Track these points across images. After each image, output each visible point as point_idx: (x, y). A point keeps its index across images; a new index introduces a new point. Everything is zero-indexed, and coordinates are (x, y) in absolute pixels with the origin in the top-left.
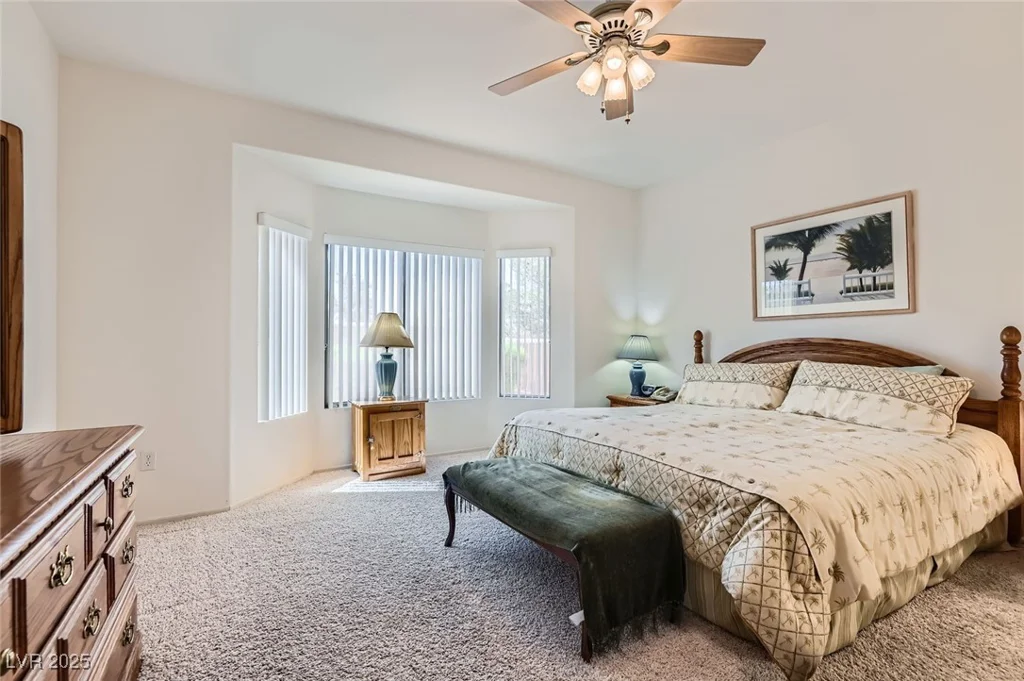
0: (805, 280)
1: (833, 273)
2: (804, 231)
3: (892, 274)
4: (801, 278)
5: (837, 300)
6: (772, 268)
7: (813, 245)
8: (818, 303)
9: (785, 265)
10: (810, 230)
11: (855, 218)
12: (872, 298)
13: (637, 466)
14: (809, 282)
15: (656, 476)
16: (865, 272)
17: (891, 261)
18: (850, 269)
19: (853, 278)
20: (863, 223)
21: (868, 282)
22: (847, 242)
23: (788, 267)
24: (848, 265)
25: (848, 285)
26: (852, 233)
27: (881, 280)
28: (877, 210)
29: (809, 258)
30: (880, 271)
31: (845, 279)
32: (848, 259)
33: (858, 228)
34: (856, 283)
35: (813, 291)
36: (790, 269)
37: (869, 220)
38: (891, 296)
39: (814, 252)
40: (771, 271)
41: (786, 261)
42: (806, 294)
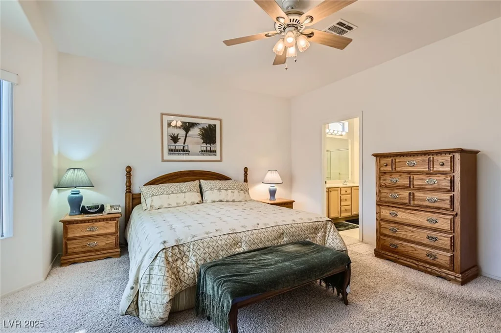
0: (186, 144)
1: (197, 143)
2: (186, 123)
3: (216, 147)
4: (184, 143)
5: (198, 155)
6: (171, 136)
7: (190, 130)
8: (191, 155)
9: (177, 136)
10: (189, 123)
11: (205, 123)
12: (210, 155)
13: (291, 229)
14: (188, 146)
15: (299, 229)
16: (208, 145)
17: (215, 142)
18: (203, 143)
19: (204, 147)
20: (207, 126)
21: (209, 149)
22: (202, 132)
23: (179, 138)
24: (202, 141)
25: (202, 149)
26: (204, 128)
27: (213, 149)
28: (212, 122)
29: (188, 134)
30: (212, 145)
31: (201, 146)
32: (202, 139)
33: (206, 127)
34: (205, 149)
35: (189, 150)
36: (180, 139)
37: (210, 125)
38: (215, 155)
39: (190, 133)
40: (171, 138)
41: (178, 134)
42: (187, 151)
